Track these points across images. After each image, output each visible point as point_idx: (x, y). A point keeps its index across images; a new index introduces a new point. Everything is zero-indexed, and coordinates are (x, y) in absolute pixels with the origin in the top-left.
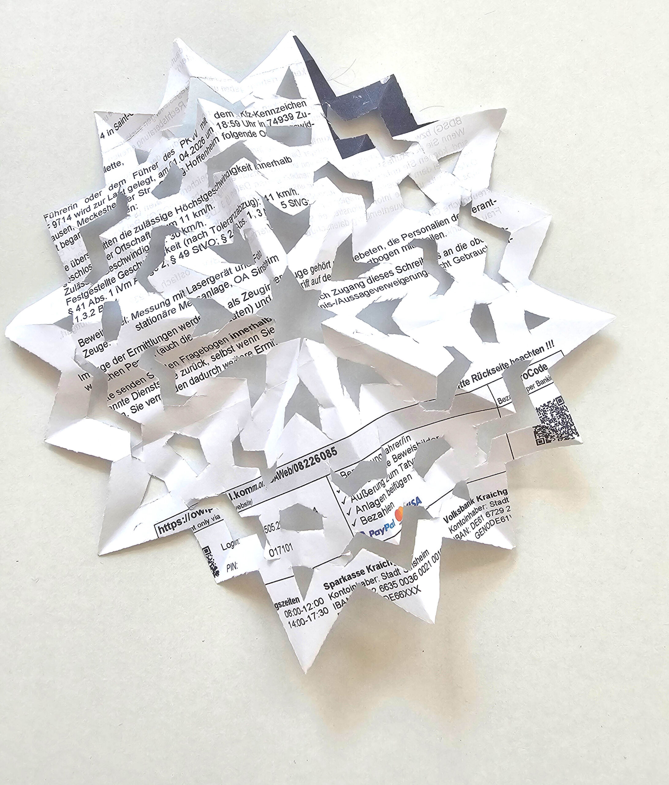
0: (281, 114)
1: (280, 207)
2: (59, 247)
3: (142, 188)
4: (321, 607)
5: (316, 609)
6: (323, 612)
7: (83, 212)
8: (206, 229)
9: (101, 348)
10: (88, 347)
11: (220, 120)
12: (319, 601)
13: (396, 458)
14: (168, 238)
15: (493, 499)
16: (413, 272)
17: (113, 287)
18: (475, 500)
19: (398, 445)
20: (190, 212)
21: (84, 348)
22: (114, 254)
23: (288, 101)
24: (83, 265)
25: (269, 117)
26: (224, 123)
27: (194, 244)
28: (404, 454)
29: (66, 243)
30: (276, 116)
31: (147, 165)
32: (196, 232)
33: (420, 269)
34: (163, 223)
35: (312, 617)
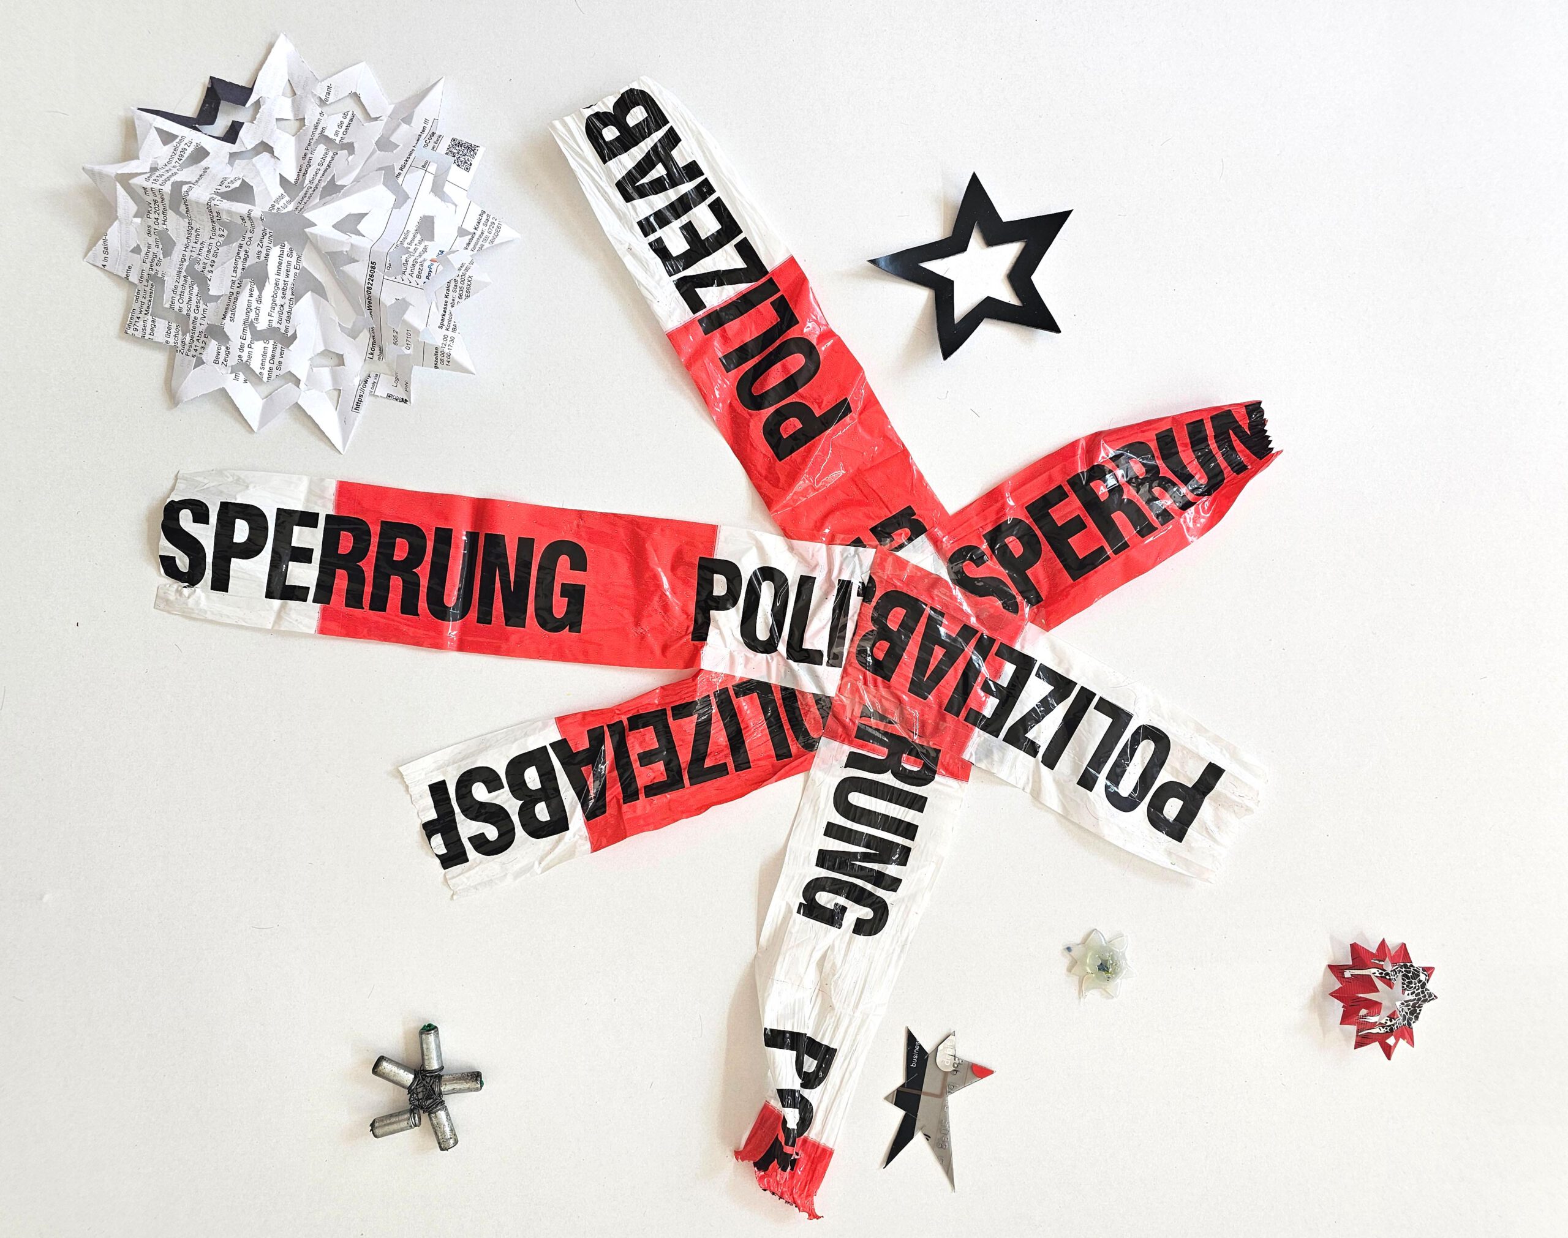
0: (178, 153)
1: (228, 189)
2: (151, 337)
3: (156, 262)
4: (449, 339)
5: (448, 343)
6: (452, 340)
7: (142, 307)
8: (209, 241)
9: (228, 352)
10: (221, 360)
11: (151, 180)
12: (445, 338)
13: (410, 243)
14: (196, 267)
15: (482, 222)
16: (328, 158)
17: (199, 321)
18: (475, 231)
19: (405, 238)
20: (192, 244)
21: (220, 363)
22: (181, 305)
23: (174, 143)
24: (173, 330)
25: (174, 161)
26: (155, 180)
27: (211, 254)
28: (413, 239)
29: (152, 330)
30: (177, 157)
31: (144, 249)
32: (205, 249)
33: (331, 154)
34: (186, 264)
35: (450, 347)
